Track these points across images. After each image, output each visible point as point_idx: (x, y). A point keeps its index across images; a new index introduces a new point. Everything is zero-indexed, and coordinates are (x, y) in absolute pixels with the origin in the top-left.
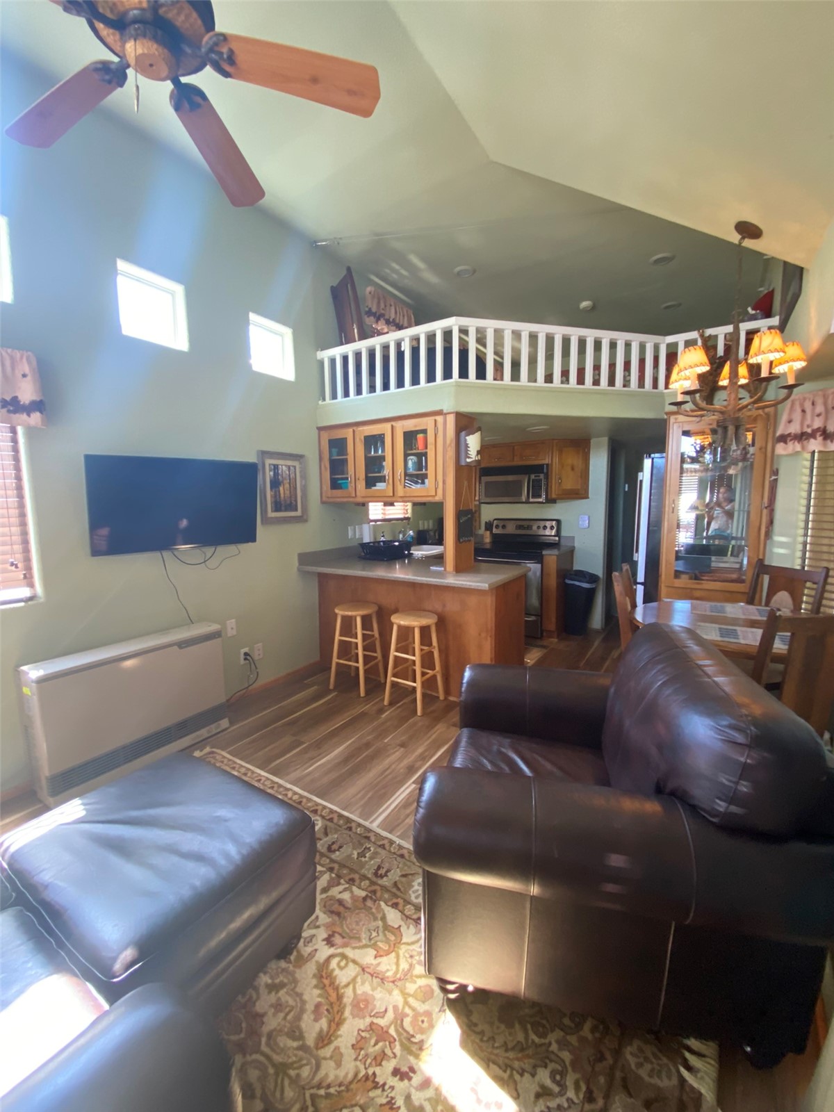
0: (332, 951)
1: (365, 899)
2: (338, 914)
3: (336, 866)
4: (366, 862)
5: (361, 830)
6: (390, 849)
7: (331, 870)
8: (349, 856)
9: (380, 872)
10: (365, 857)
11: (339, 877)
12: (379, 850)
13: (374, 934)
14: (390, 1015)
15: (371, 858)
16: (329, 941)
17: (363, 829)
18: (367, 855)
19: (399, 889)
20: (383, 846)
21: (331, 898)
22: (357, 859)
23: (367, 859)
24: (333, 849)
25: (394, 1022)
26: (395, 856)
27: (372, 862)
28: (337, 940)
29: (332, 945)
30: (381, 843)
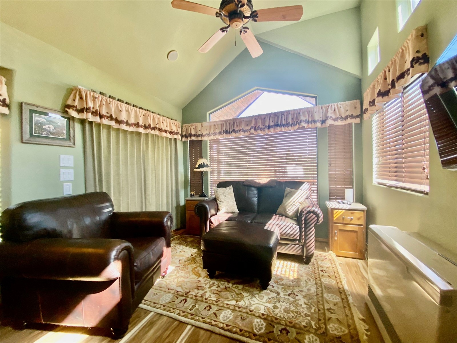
0: (198, 279)
1: (190, 292)
2: (198, 287)
3: (204, 300)
5: (196, 318)
6: (180, 311)
7: (206, 299)
8: (200, 305)
9: (185, 301)
10: (192, 306)
11: (202, 297)
12: (185, 310)
13: (185, 284)
14: (180, 273)
15: (189, 306)
16: (199, 281)
17: (195, 319)
19: (176, 297)
20: (184, 312)
21: (202, 290)
22: (195, 305)
23: (191, 305)
24: (208, 307)
25: (179, 272)
26: (177, 309)
27: (188, 304)
28: (198, 282)
29: (198, 281)
30: (184, 314)
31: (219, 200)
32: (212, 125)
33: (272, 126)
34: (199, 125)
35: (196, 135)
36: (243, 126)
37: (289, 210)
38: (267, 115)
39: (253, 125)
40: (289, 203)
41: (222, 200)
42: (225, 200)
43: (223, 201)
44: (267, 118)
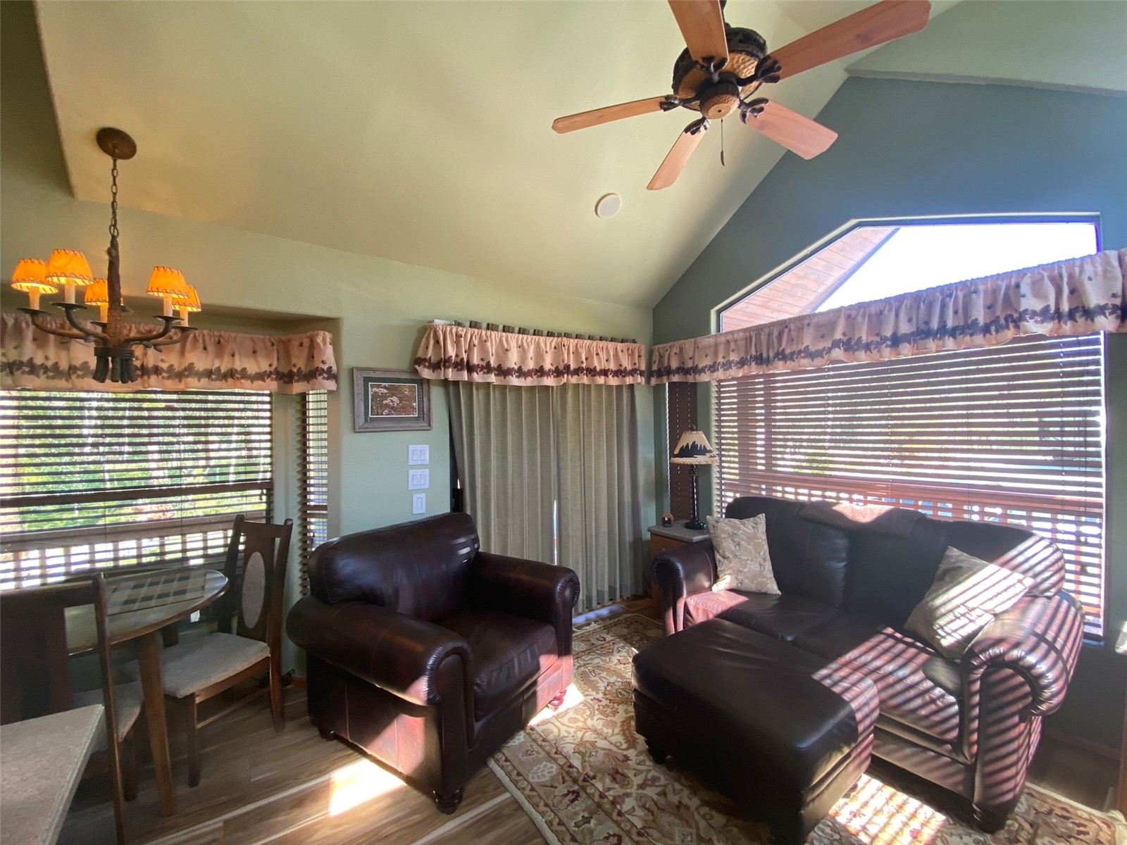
0: (625, 753)
1: (594, 777)
2: (617, 772)
3: (615, 816)
4: (584, 811)
6: (554, 818)
7: (620, 814)
8: (600, 823)
9: (574, 796)
10: (583, 817)
11: (613, 803)
12: (565, 820)
13: (594, 754)
14: (596, 718)
15: (576, 814)
16: (627, 758)
18: (580, 818)
19: (563, 778)
20: (561, 823)
21: (622, 786)
22: (591, 817)
23: (582, 814)
24: (616, 838)
25: (594, 715)
26: (553, 808)
27: (577, 809)
28: (621, 758)
29: (625, 756)
30: (560, 828)
31: (719, 552)
32: (721, 343)
33: (907, 338)
34: (688, 344)
35: (682, 370)
36: (807, 341)
37: (942, 627)
38: (888, 301)
39: (838, 335)
40: (944, 604)
41: (728, 554)
42: (736, 556)
43: (731, 557)
44: (890, 311)
